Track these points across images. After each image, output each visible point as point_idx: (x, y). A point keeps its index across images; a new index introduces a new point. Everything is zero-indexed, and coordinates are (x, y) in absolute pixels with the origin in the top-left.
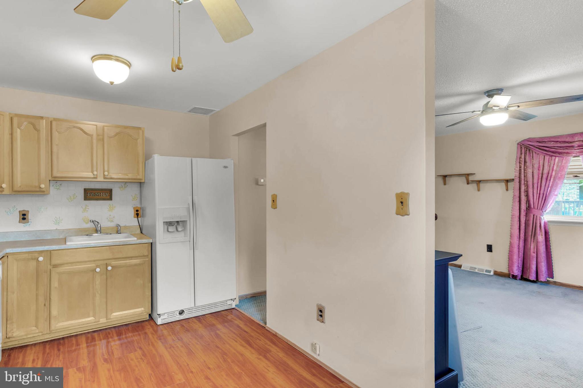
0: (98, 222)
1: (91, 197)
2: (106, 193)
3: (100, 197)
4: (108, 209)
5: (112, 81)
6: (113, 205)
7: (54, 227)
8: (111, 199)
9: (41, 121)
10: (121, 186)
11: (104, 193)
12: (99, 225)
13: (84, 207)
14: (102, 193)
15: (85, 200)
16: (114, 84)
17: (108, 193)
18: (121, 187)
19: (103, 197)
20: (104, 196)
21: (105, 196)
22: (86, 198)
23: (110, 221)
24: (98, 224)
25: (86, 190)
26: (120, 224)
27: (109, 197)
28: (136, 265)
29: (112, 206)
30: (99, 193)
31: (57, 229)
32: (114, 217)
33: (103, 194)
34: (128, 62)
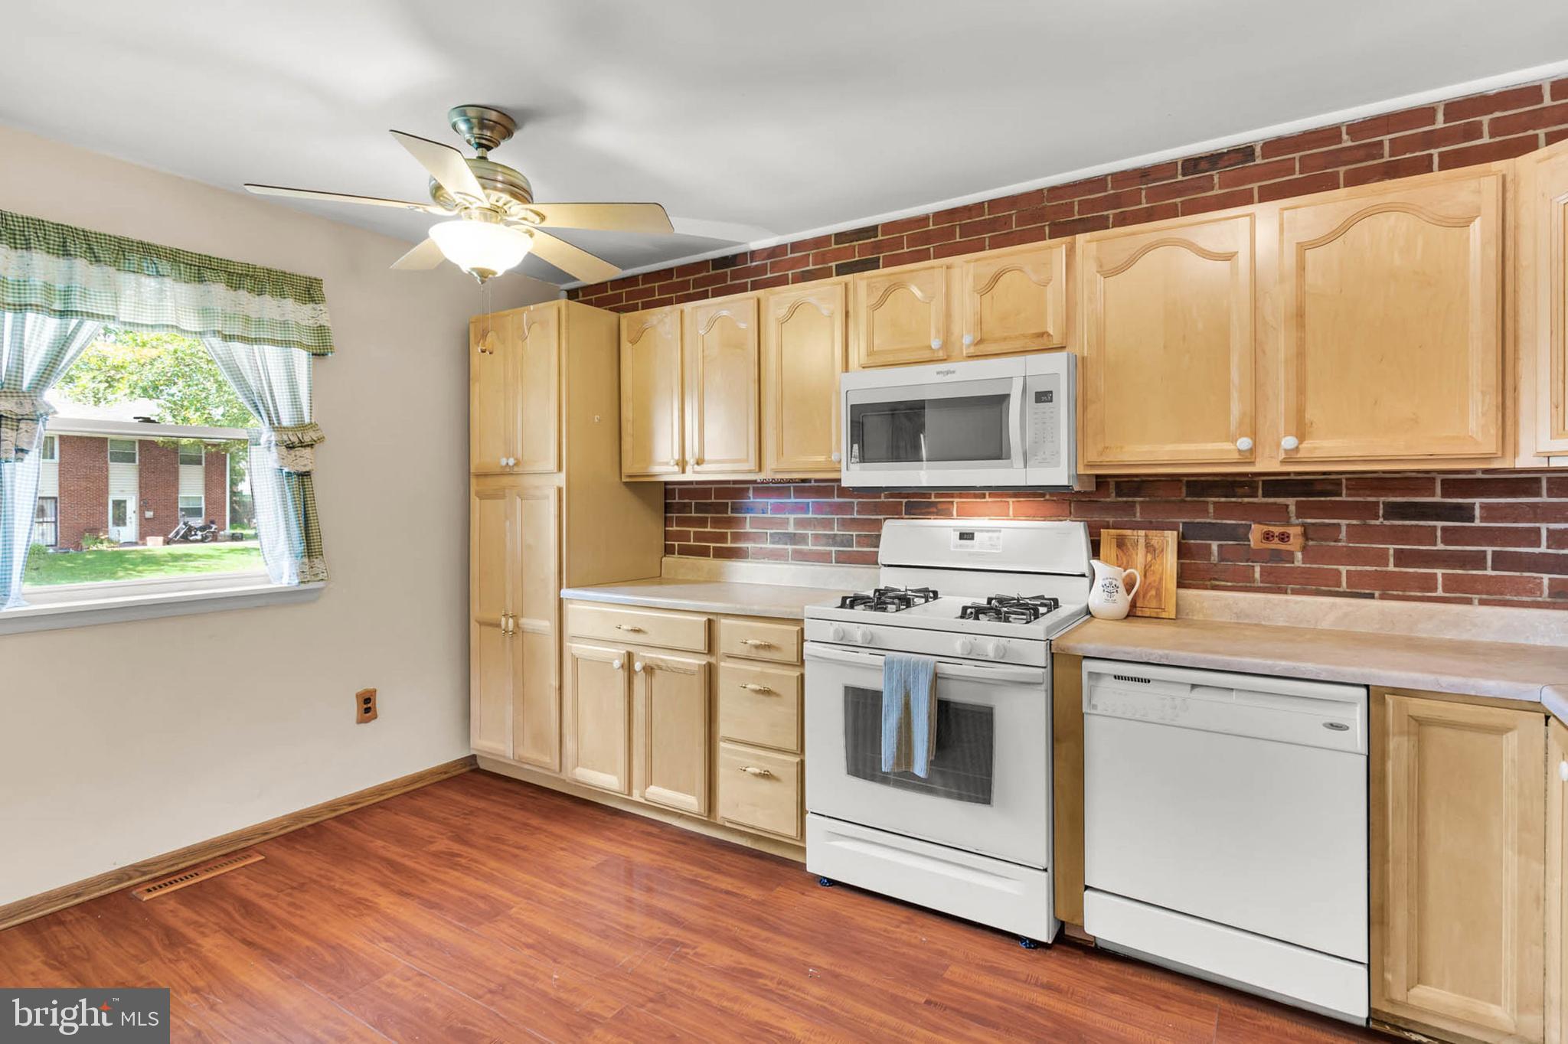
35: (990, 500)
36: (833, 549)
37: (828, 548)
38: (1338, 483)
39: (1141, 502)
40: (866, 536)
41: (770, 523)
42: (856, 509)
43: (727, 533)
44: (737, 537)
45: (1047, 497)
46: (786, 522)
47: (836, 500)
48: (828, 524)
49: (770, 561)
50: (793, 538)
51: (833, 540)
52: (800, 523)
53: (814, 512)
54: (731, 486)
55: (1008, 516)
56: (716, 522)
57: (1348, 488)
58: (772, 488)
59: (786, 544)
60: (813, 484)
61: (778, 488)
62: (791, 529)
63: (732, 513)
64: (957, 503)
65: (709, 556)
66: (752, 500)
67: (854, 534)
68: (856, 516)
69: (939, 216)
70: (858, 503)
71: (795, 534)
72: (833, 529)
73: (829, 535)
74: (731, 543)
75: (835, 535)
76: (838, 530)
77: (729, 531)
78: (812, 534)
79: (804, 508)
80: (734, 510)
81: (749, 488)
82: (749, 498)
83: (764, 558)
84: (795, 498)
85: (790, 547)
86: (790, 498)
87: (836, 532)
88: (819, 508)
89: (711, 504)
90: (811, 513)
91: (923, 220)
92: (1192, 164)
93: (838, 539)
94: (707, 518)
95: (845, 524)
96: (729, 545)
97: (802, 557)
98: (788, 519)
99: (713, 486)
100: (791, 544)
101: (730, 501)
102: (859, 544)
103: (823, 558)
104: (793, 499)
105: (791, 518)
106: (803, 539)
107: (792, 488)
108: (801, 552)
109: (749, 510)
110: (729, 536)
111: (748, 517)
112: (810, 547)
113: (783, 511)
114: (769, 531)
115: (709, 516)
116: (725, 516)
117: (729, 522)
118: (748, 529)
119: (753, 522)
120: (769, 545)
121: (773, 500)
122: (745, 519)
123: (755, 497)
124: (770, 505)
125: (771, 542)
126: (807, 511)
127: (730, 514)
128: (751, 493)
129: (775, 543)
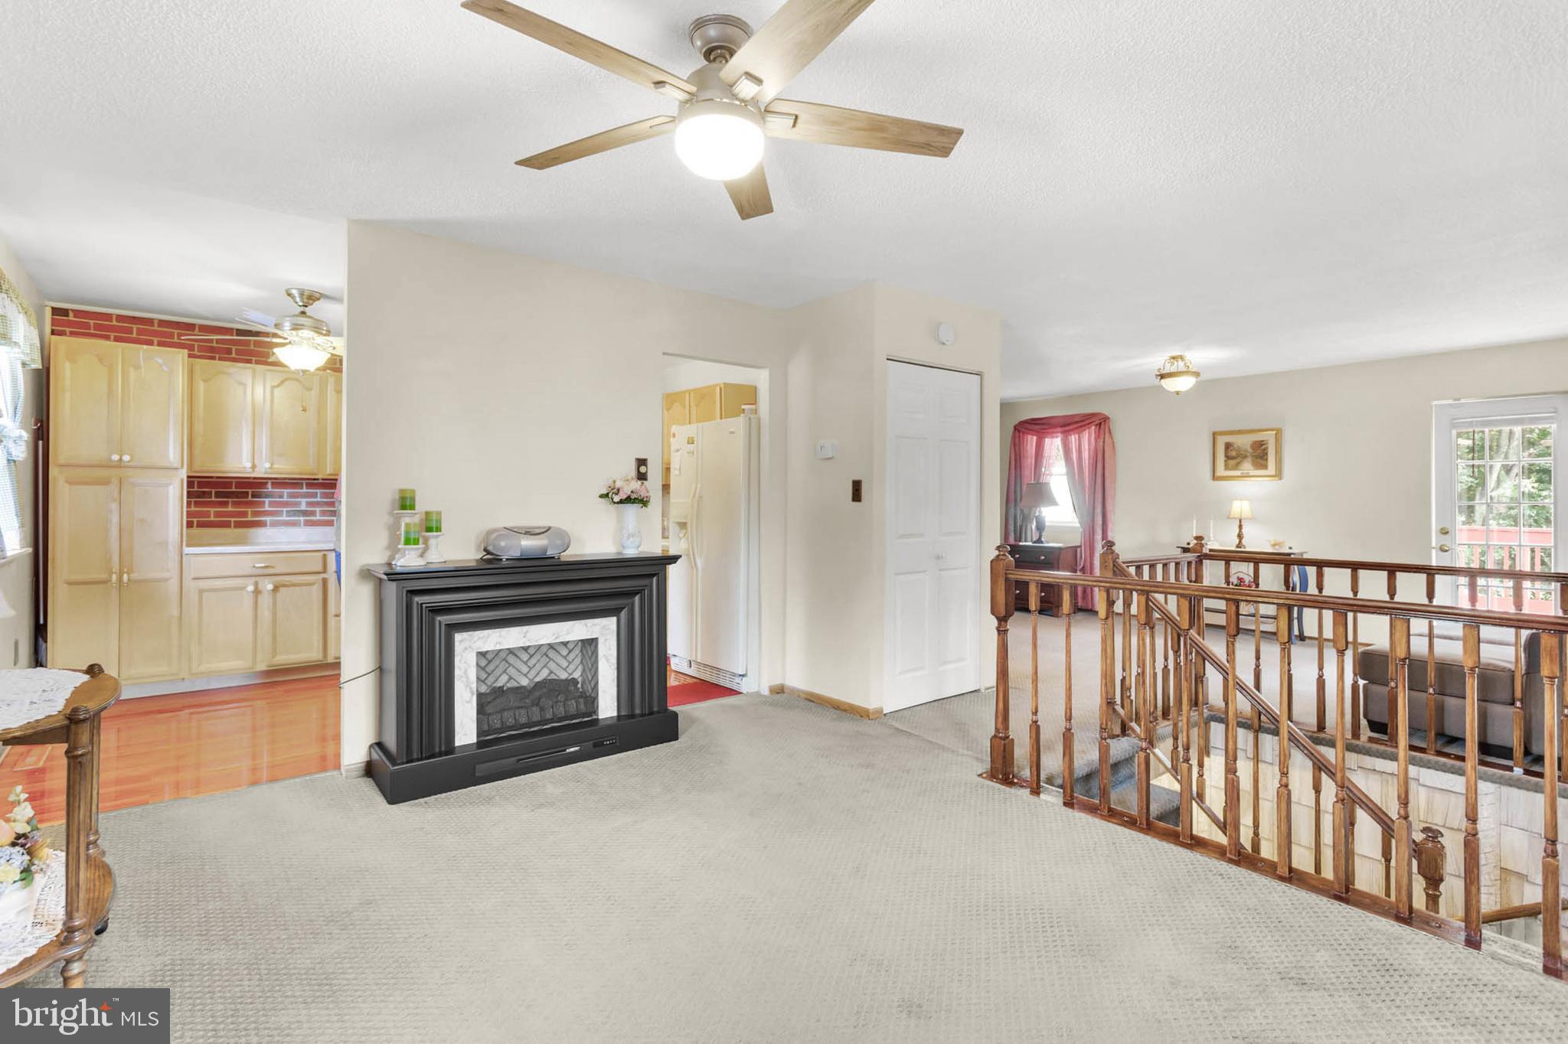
41: (286, 504)
43: (248, 511)
44: (256, 514)
46: (298, 504)
49: (286, 528)
50: (305, 513)
52: (309, 504)
53: (321, 497)
54: (252, 480)
56: (235, 504)
58: (286, 483)
59: (299, 516)
60: (320, 481)
61: (294, 483)
62: (303, 507)
63: (252, 498)
65: (231, 527)
66: (270, 490)
71: (306, 511)
74: (252, 517)
77: (250, 510)
78: (319, 510)
79: (314, 495)
80: (253, 496)
81: (267, 482)
82: (268, 489)
83: (281, 526)
84: (307, 489)
85: (302, 519)
86: (302, 488)
88: (325, 495)
89: (233, 492)
96: (250, 518)
97: (308, 523)
98: (301, 501)
99: (234, 480)
100: (303, 516)
101: (250, 491)
104: (305, 490)
105: (304, 501)
106: (313, 513)
107: (304, 484)
108: (310, 521)
109: (267, 496)
110: (250, 513)
111: (267, 500)
112: (318, 518)
113: (297, 497)
114: (285, 509)
115: (230, 500)
116: (246, 500)
117: (250, 504)
118: (267, 508)
119: (271, 504)
120: (284, 518)
121: (289, 491)
122: (264, 502)
123: (272, 488)
124: (285, 493)
125: (286, 516)
126: (316, 497)
127: (250, 498)
128: (269, 485)
129: (289, 516)
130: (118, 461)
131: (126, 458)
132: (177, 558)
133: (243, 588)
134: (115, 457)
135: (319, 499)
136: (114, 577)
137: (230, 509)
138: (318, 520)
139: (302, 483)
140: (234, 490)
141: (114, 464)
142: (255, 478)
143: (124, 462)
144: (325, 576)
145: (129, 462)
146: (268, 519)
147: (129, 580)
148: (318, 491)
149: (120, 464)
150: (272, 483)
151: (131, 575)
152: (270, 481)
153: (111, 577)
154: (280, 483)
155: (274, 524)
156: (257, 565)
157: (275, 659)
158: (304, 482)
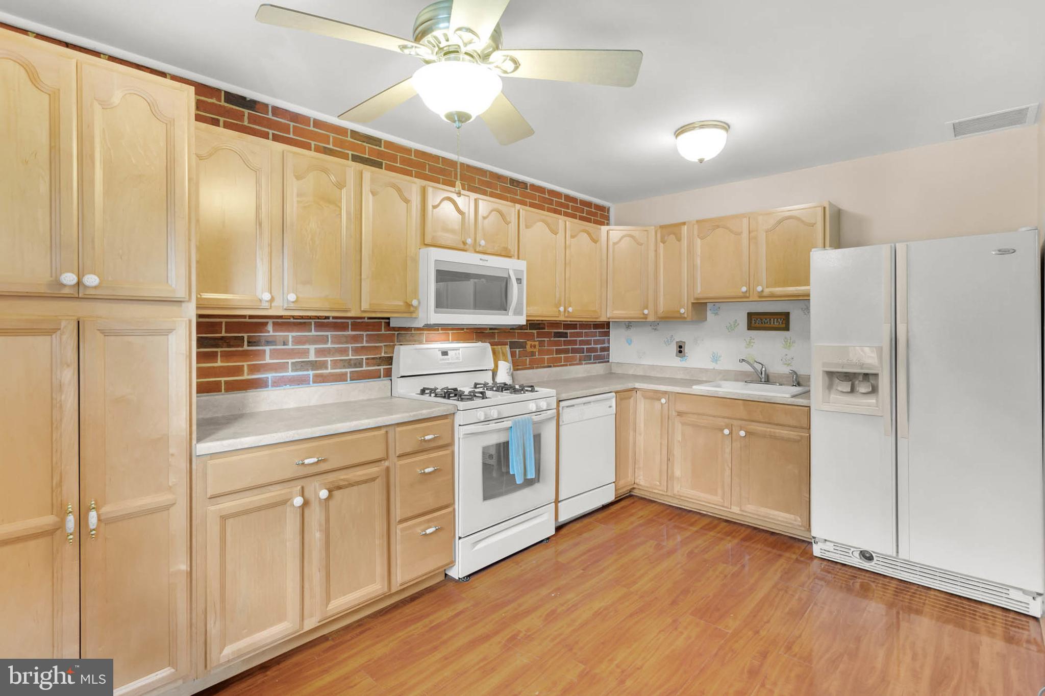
0: (762, 365)
1: (757, 325)
2: (779, 320)
3: (770, 325)
4: (783, 343)
5: (700, 157)
6: (790, 338)
7: (711, 366)
8: (787, 328)
9: (683, 227)
10: (805, 307)
11: (776, 320)
12: (764, 369)
13: (748, 341)
14: (772, 320)
15: (748, 329)
16: (705, 160)
17: (782, 319)
18: (805, 309)
19: (774, 326)
20: (775, 323)
21: (778, 323)
22: (750, 328)
23: (786, 364)
24: (762, 367)
25: (750, 315)
26: (796, 371)
27: (784, 326)
28: (788, 440)
29: (789, 341)
30: (769, 319)
31: (714, 369)
32: (793, 359)
33: (774, 320)
34: (725, 123)
35: (441, 332)
36: (348, 370)
37: (344, 370)
38: (544, 324)
39: (498, 332)
40: (373, 359)
41: (291, 353)
42: (365, 339)
43: (243, 366)
44: (254, 369)
45: (465, 330)
46: (306, 352)
47: (350, 333)
48: (344, 351)
49: (292, 387)
50: (314, 365)
51: (349, 363)
53: (333, 343)
54: (247, 320)
55: (449, 341)
56: (227, 356)
57: (547, 327)
58: (293, 323)
59: (307, 370)
60: (331, 320)
61: (301, 323)
62: (312, 357)
63: (248, 346)
64: (426, 334)
65: (220, 391)
66: (271, 333)
67: (364, 357)
68: (365, 344)
69: (418, 153)
70: (367, 335)
71: (316, 361)
72: (348, 355)
73: (346, 360)
74: (248, 374)
75: (350, 360)
76: (352, 356)
77: (245, 364)
78: (331, 360)
79: (325, 340)
80: (250, 343)
81: (268, 323)
82: (269, 332)
83: (286, 385)
84: (316, 331)
85: (311, 373)
86: (311, 331)
87: (350, 357)
88: (337, 340)
89: (222, 338)
90: (329, 344)
91: (408, 150)
92: (513, 182)
93: (352, 362)
94: (217, 352)
95: (356, 351)
96: (246, 377)
97: (321, 379)
98: (309, 349)
99: (224, 320)
100: (313, 370)
101: (245, 336)
102: (368, 365)
103: (341, 378)
104: (313, 333)
105: (312, 348)
106: (323, 365)
107: (313, 323)
108: (321, 375)
109: (268, 343)
110: (246, 368)
111: (267, 349)
112: (329, 371)
113: (304, 343)
114: (290, 361)
115: (219, 350)
116: (240, 349)
117: (246, 355)
118: (268, 360)
119: (274, 354)
120: (290, 373)
121: (294, 334)
122: (264, 351)
123: (274, 331)
124: (290, 337)
125: (293, 370)
126: (326, 342)
127: (246, 347)
128: (270, 327)
129: (296, 370)
130: (74, 286)
131: (91, 280)
132: (184, 465)
133: (285, 502)
134: (69, 278)
135: (329, 345)
136: (71, 522)
137: (219, 363)
138: (331, 375)
139: (310, 323)
140: (223, 334)
141: (66, 291)
142: (251, 317)
143: (86, 287)
144: (387, 464)
145: (95, 287)
146: (270, 376)
147: (99, 520)
148: (329, 333)
149: (79, 293)
150: (274, 323)
151: (103, 510)
152: (270, 321)
153: (63, 521)
154: (282, 322)
155: (278, 383)
156: (307, 461)
157: (330, 607)
158: (313, 321)
